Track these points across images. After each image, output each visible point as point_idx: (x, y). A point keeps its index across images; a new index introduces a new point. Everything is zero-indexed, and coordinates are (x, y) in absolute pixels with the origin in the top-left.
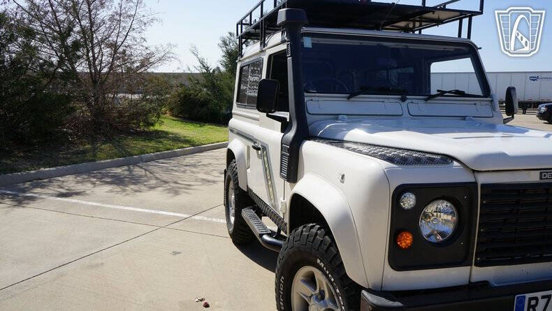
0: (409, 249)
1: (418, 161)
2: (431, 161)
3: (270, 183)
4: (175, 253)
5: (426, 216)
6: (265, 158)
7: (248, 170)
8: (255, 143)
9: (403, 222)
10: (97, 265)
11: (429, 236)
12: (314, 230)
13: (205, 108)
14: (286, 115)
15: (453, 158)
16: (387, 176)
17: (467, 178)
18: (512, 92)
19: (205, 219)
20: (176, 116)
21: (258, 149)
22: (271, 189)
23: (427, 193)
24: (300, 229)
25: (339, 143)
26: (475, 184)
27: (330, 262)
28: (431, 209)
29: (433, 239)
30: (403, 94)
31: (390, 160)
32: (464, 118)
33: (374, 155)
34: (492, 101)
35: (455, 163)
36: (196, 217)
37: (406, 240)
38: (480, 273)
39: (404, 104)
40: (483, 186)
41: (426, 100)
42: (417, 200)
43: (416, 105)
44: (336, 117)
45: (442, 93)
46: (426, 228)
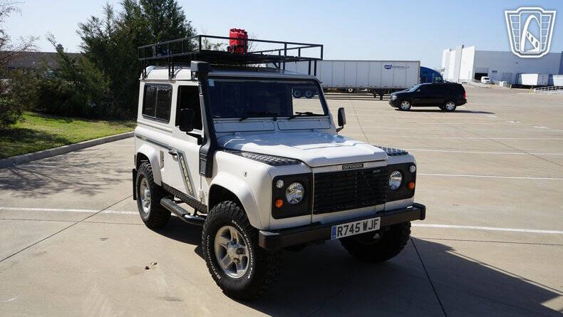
0: (281, 208)
1: (284, 164)
2: (290, 163)
3: (187, 178)
4: (103, 239)
5: (289, 191)
6: (182, 162)
7: (162, 170)
8: (170, 149)
9: (278, 194)
10: (41, 254)
11: (291, 201)
12: (229, 205)
13: (66, 102)
14: (201, 133)
15: (301, 161)
16: (269, 172)
17: (307, 171)
18: (342, 111)
19: (115, 212)
20: (33, 111)
21: (174, 155)
22: (189, 183)
23: (289, 180)
24: (219, 205)
25: (238, 152)
26: (311, 173)
27: (240, 221)
28: (291, 187)
29: (293, 203)
30: (275, 116)
31: (270, 164)
32: (312, 130)
33: (262, 161)
34: (329, 118)
35: (302, 164)
36: (106, 212)
37: (280, 204)
38: (317, 218)
39: (275, 123)
40: (316, 174)
41: (289, 119)
42: (284, 183)
43: (283, 123)
44: (233, 134)
45: (300, 115)
46: (289, 198)
